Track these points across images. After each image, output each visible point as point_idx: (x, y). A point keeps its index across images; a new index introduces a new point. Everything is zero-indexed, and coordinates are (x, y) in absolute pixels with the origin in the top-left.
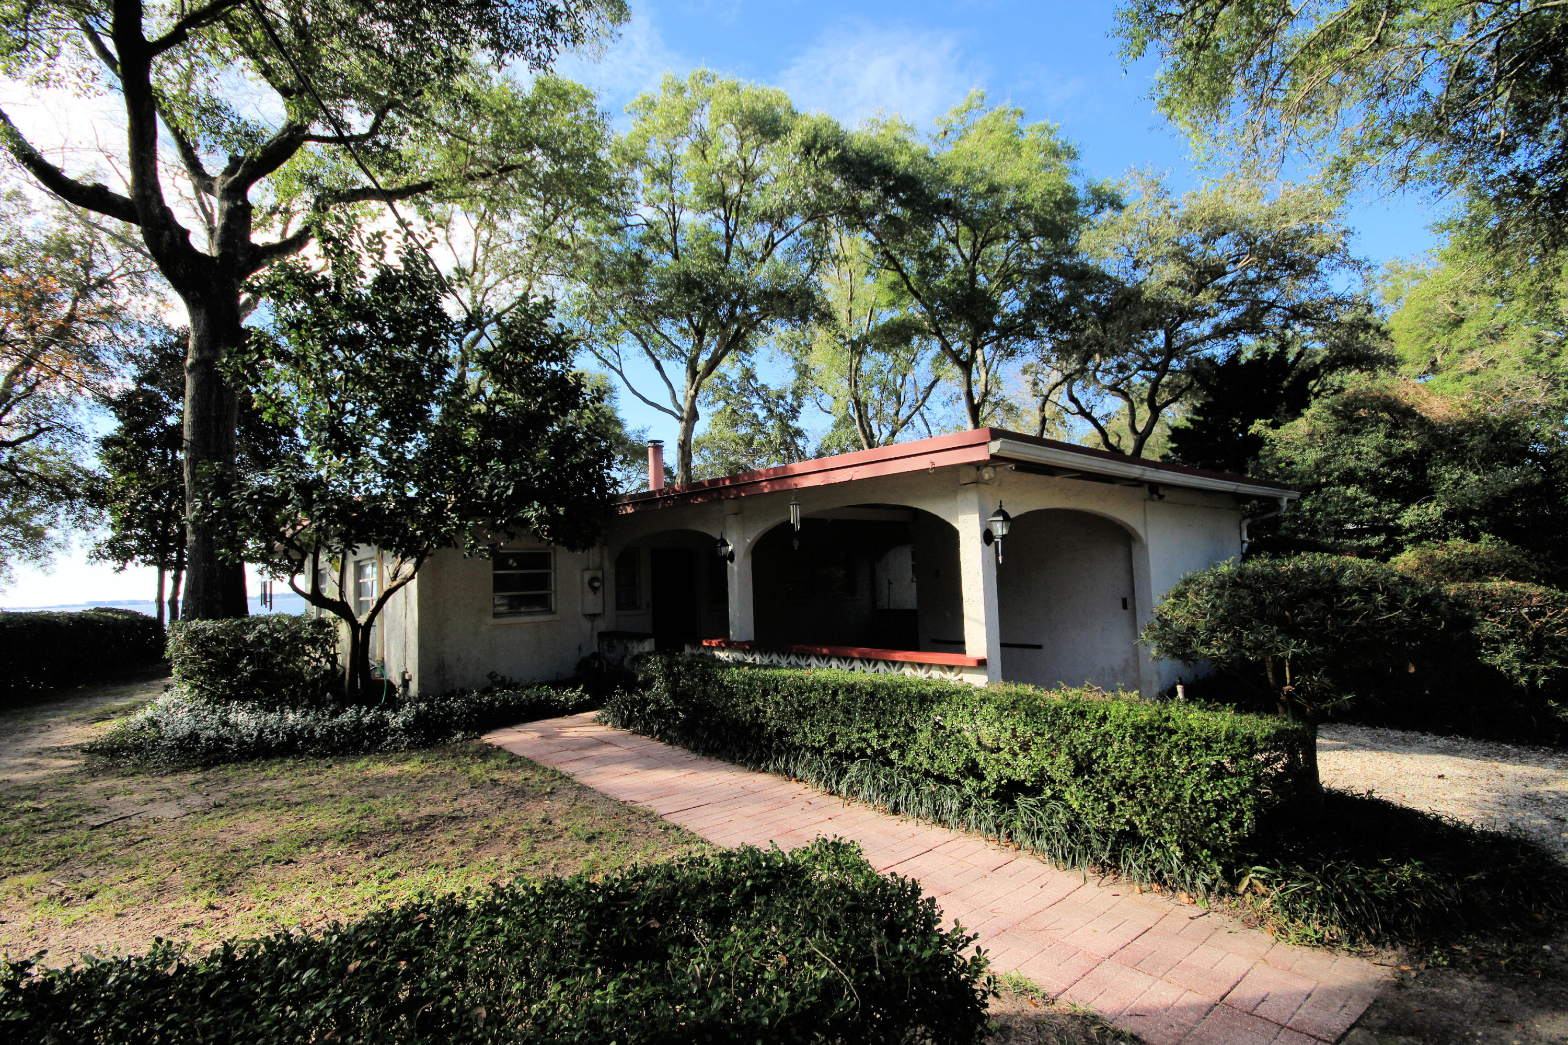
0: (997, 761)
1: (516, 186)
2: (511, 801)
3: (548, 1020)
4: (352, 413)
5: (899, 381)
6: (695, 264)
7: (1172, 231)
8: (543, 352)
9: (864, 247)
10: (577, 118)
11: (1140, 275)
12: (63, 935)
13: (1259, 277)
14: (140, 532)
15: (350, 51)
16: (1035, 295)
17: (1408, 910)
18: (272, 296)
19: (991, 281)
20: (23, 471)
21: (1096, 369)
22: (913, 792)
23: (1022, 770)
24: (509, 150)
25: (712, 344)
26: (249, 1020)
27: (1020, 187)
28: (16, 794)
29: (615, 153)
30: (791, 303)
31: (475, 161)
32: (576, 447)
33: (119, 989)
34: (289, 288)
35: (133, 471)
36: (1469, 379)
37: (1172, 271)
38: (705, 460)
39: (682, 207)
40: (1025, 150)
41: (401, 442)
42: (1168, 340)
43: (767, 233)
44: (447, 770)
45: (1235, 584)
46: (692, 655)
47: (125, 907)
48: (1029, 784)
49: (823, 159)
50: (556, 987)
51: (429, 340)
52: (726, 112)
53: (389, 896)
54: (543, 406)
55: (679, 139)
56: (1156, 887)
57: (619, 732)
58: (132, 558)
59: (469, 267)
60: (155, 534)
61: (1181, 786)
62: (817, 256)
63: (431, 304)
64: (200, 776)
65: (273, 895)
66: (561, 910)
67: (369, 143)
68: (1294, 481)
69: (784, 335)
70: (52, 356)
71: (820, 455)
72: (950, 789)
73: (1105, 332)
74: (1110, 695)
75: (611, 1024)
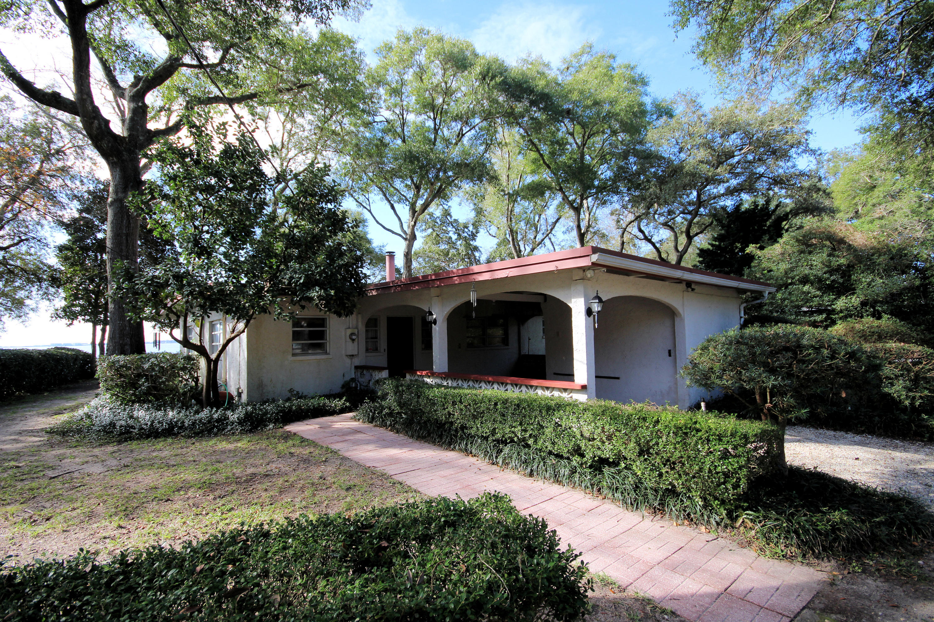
0: (593, 446)
1: (308, 97)
2: (301, 465)
3: (318, 603)
4: (207, 232)
5: (537, 218)
6: (416, 146)
7: (703, 130)
8: (324, 197)
9: (517, 137)
10: (345, 55)
11: (683, 156)
12: (31, 542)
13: (754, 158)
14: (81, 302)
15: (208, 12)
16: (620, 168)
17: (837, 539)
18: (159, 160)
19: (593, 159)
20: (11, 265)
21: (655, 213)
22: (542, 464)
23: (607, 452)
24: (304, 75)
25: (425, 195)
26: (134, 600)
27: (612, 102)
28: (6, 457)
29: (368, 77)
30: (473, 170)
31: (283, 81)
32: (342, 255)
33: (55, 579)
34: (170, 156)
35: (77, 265)
36: (877, 222)
37: (702, 154)
38: (420, 264)
39: (408, 111)
40: (616, 79)
41: (237, 250)
42: (699, 196)
43: (459, 127)
44: (263, 447)
45: (738, 342)
46: (411, 380)
47: (68, 526)
48: (611, 460)
49: (493, 83)
50: (324, 583)
51: (253, 189)
52: (435, 53)
53: (227, 521)
54: (322, 230)
55: (407, 70)
56: (686, 522)
57: (367, 425)
58: (77, 318)
59: (279, 145)
60: (90, 303)
61: (703, 463)
62: (489, 142)
63: (255, 167)
64: (116, 448)
65: (157, 520)
66: (328, 535)
67: (218, 69)
68: (771, 281)
69: (468, 189)
70: (28, 195)
71: (488, 261)
72: (564, 462)
73: (661, 190)
74: (660, 408)
75: (357, 607)
